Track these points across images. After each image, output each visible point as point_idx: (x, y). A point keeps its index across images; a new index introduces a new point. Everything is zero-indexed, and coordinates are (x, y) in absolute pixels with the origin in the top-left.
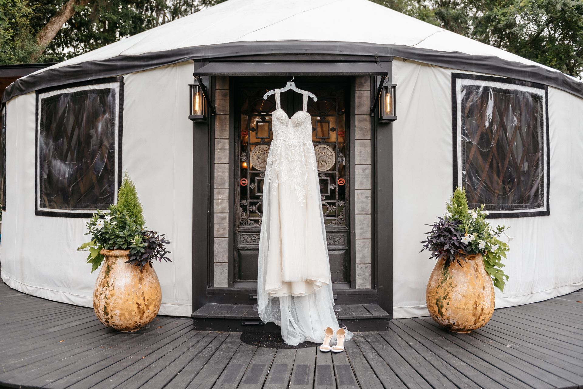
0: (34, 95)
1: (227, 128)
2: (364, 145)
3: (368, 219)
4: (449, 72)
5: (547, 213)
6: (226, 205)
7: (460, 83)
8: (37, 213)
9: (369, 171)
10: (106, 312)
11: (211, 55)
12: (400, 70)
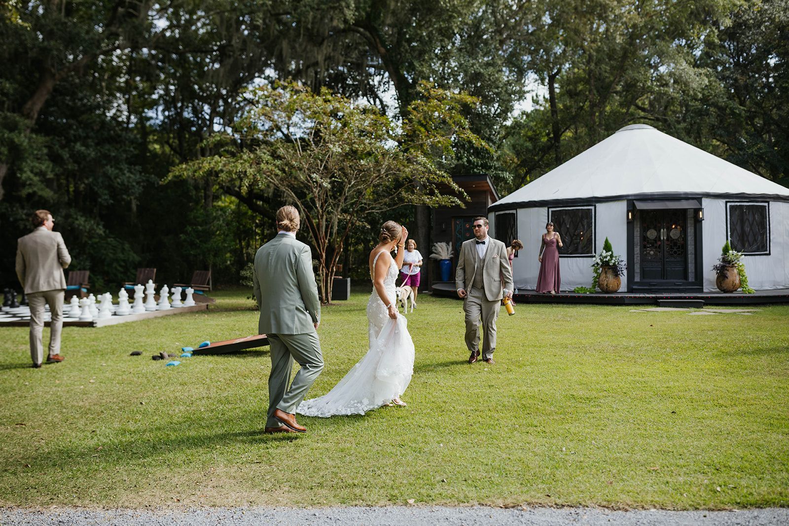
0: (546, 208)
1: (639, 224)
2: (691, 229)
3: (693, 256)
4: (724, 201)
5: (769, 254)
6: (639, 251)
7: (729, 204)
9: (693, 239)
10: (607, 285)
11: (633, 198)
12: (705, 202)
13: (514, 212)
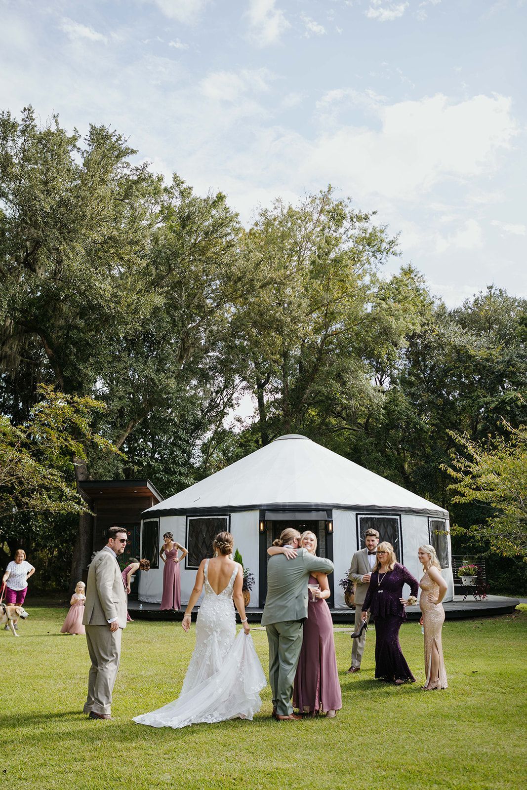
0: (185, 517)
1: (271, 535)
2: (322, 541)
4: (355, 513)
7: (359, 516)
8: (186, 568)
9: (324, 551)
11: (265, 508)
12: (335, 513)
13: (157, 520)
